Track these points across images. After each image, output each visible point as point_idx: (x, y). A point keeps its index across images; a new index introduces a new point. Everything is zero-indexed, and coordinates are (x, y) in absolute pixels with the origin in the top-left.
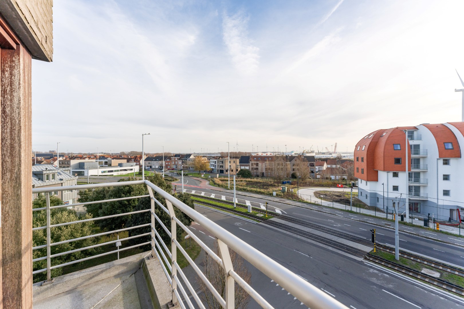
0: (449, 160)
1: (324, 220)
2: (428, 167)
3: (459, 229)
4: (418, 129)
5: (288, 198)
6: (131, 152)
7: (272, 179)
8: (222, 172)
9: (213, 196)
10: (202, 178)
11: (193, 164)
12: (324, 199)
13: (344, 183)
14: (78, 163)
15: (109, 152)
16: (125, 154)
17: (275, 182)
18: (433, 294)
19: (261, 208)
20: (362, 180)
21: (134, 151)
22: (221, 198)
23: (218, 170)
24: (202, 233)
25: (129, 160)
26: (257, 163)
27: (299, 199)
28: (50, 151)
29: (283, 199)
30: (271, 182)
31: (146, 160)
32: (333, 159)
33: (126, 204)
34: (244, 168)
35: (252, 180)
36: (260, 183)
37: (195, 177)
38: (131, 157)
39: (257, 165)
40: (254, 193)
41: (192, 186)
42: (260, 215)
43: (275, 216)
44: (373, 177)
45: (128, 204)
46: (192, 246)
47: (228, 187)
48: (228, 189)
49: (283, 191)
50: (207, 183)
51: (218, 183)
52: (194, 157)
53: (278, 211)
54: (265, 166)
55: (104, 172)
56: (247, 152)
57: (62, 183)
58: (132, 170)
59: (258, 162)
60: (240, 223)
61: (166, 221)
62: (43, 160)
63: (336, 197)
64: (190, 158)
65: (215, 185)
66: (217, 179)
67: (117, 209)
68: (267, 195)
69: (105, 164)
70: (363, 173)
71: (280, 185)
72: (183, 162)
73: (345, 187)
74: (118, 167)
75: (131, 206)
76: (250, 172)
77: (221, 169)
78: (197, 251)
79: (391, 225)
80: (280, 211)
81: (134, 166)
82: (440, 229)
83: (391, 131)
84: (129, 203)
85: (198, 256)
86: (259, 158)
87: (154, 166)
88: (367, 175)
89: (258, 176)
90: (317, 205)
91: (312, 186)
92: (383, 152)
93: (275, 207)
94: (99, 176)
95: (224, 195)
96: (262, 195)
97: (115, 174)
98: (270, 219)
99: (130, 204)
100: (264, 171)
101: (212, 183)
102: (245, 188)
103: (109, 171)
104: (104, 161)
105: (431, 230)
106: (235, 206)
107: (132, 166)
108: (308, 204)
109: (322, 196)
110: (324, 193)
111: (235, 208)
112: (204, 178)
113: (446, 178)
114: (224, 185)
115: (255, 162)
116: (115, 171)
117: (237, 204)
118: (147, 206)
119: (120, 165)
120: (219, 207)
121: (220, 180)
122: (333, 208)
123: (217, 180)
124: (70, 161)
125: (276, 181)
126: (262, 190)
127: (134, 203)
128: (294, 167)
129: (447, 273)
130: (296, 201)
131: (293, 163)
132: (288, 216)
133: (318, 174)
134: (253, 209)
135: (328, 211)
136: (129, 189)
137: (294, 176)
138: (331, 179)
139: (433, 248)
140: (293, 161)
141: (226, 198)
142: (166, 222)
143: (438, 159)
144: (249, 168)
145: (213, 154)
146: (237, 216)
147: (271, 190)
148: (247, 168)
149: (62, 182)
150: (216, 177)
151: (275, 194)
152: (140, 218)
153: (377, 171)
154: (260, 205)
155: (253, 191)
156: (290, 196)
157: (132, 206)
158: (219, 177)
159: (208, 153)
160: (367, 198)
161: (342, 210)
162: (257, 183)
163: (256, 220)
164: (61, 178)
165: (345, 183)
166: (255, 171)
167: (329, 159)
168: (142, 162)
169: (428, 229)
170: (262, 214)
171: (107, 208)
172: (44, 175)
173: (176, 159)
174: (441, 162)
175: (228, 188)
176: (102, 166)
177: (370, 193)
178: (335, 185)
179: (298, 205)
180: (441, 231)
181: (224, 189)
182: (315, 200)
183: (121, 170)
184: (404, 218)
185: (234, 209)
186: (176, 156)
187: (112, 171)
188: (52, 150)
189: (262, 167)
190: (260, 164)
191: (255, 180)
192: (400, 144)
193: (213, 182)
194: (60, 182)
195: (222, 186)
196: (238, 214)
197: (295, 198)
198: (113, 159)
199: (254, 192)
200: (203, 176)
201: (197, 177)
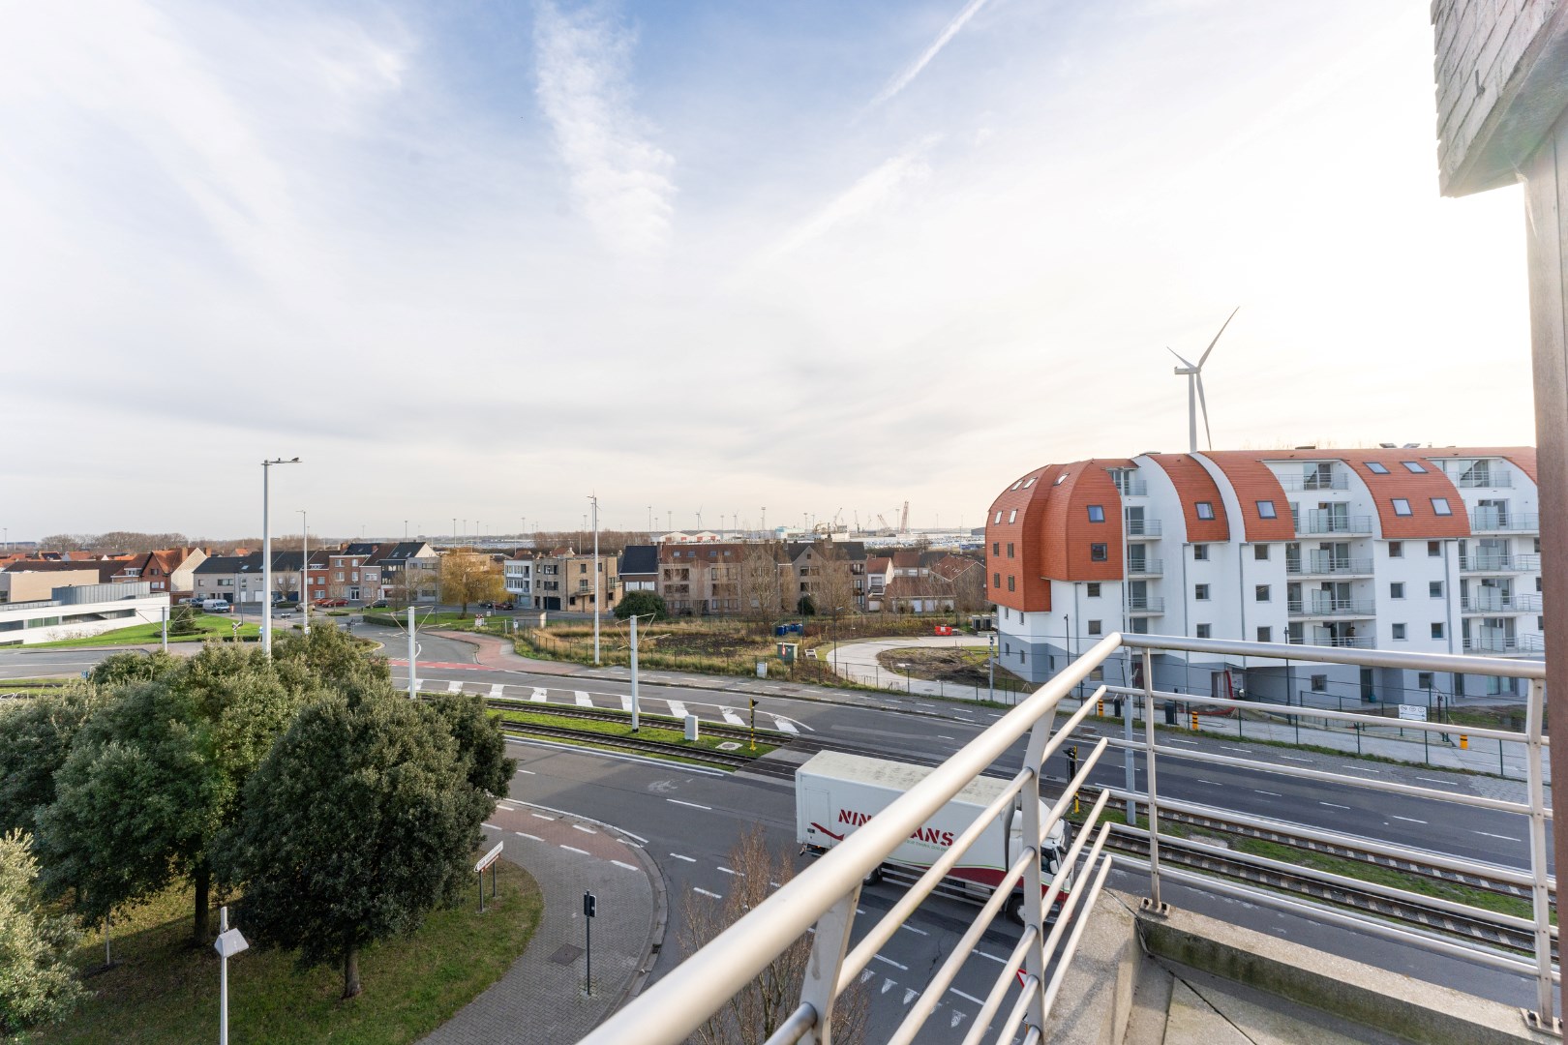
0: (1206, 546)
1: (928, 738)
2: (1164, 565)
3: (1237, 722)
4: (1137, 466)
5: (806, 680)
6: (111, 535)
7: (739, 621)
8: (553, 604)
9: (539, 696)
10: (479, 632)
11: (434, 579)
12: (908, 673)
13: (952, 620)
17: (750, 632)
18: (1226, 900)
19: (725, 721)
20: (1010, 610)
21: (125, 531)
22: (573, 700)
23: (537, 600)
24: (528, 839)
25: (109, 572)
26: (683, 570)
27: (841, 679)
29: (791, 686)
30: (738, 631)
31: (201, 570)
32: (907, 550)
33: (196, 764)
34: (638, 588)
35: (674, 627)
36: (703, 636)
37: (448, 629)
38: (113, 556)
39: (685, 574)
40: (692, 672)
41: (447, 666)
42: (729, 746)
43: (778, 743)
44: (1038, 600)
45: (207, 764)
46: (503, 895)
47: (593, 659)
48: (594, 666)
49: (789, 660)
50: (505, 648)
51: (550, 645)
52: (434, 554)
53: (785, 726)
54: (713, 579)
56: (634, 530)
58: (130, 613)
59: (687, 566)
60: (666, 784)
61: (411, 811)
63: (942, 665)
64: (417, 556)
65: (542, 655)
66: (542, 630)
67: (149, 794)
68: (737, 674)
70: (1012, 588)
71: (770, 638)
72: (386, 574)
73: (956, 634)
74: (50, 603)
75: (223, 773)
76: (661, 600)
77: (551, 594)
78: (530, 910)
79: (1095, 730)
80: (790, 725)
81: (144, 596)
82: (1199, 727)
83: (1080, 469)
84: (212, 755)
85: (537, 930)
86: (691, 554)
87: (243, 594)
88: (1025, 595)
89: (689, 614)
90: (897, 694)
91: (865, 637)
92: (1064, 529)
93: (771, 715)
95: (582, 688)
96: (718, 677)
97: (31, 636)
98: (766, 756)
99: (218, 764)
100: (708, 595)
101: (526, 649)
102: (657, 656)
105: (1182, 731)
106: (636, 724)
107: (133, 597)
108: (870, 694)
109: (903, 665)
110: (906, 656)
111: (637, 730)
112: (486, 633)
113: (1202, 592)
114: (576, 654)
115: (679, 566)
116: (34, 623)
117: (642, 719)
118: (316, 760)
119: (64, 595)
120: (574, 734)
121: (555, 635)
122: (942, 699)
123: (544, 636)
125: (753, 625)
126: (717, 661)
127: (238, 756)
128: (805, 579)
129: (1239, 838)
130: (833, 687)
131: (801, 564)
132: (820, 738)
133: (875, 599)
134: (703, 727)
135: (930, 707)
136: (209, 696)
137: (806, 608)
138: (913, 610)
139: (1196, 780)
140: (802, 561)
141: (592, 697)
142: (413, 815)
143: (1184, 545)
144: (656, 584)
145: (500, 539)
146: (649, 759)
147: (746, 656)
148: (650, 586)
150: (537, 626)
151: (762, 669)
152: (288, 815)
153: (1049, 582)
154: (720, 711)
155: (687, 666)
156: (810, 672)
157: (228, 768)
158: (549, 624)
159: (480, 538)
160: (1023, 661)
161: (966, 702)
162: (691, 637)
163: (720, 766)
165: (954, 622)
166: (677, 596)
167: (897, 550)
168: (184, 578)
169: (1177, 730)
170: (739, 741)
171: (91, 795)
173: (355, 563)
174: (1191, 551)
175: (592, 662)
177: (1033, 646)
178: (929, 629)
179: (843, 701)
180: (1202, 731)
181: (579, 667)
182: (886, 679)
183: (66, 619)
184: (1122, 708)
185: (634, 736)
186: (353, 548)
187: (15, 626)
189: (701, 580)
190: (694, 573)
191: (682, 626)
192: (1101, 506)
193: (529, 642)
195: (568, 656)
196: (652, 752)
197: (828, 679)
198: (18, 567)
199: (691, 669)
200: (479, 622)
201: (457, 630)
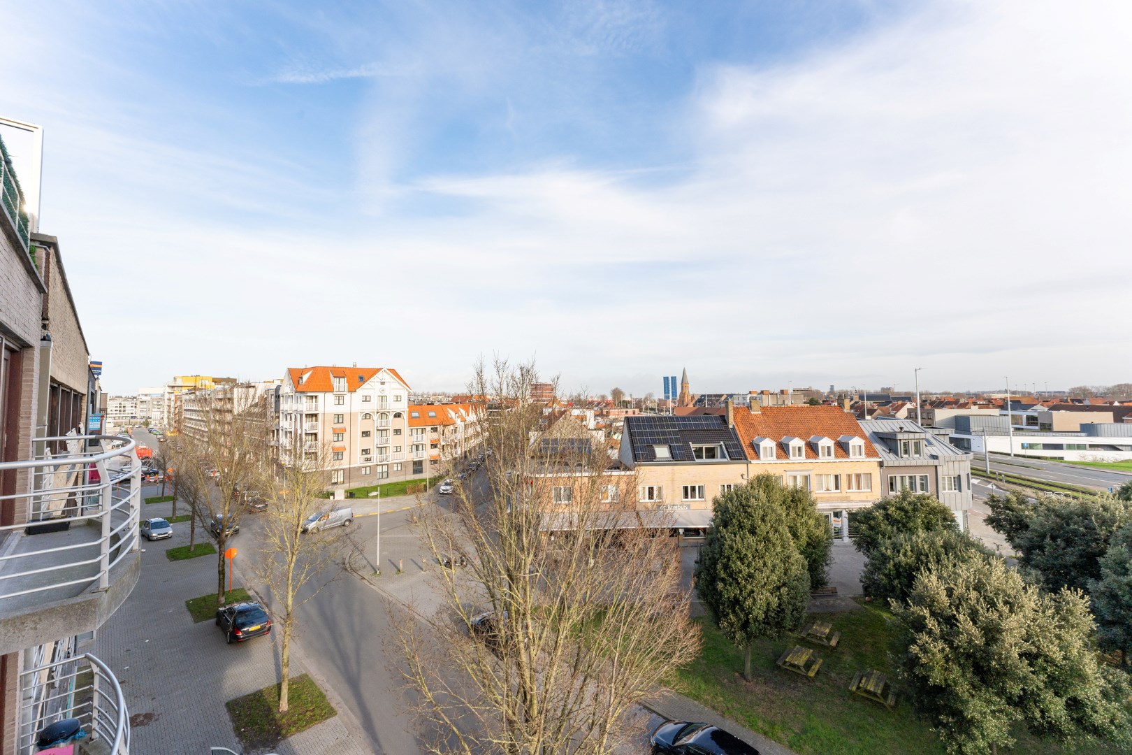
6: (1118, 386)
14: (951, 418)
15: (1028, 390)
16: (1092, 393)
25: (1121, 414)
28: (883, 389)
38: (1122, 402)
55: (1031, 446)
57: (936, 466)
62: (876, 408)
69: (1028, 424)
74: (1079, 434)
94: (1015, 455)
97: (1070, 456)
103: (1046, 446)
104: (1024, 414)
116: (1070, 447)
119: (1089, 429)
124: (933, 412)
149: (936, 462)
164: (934, 454)
172: (899, 441)
176: (1019, 429)
183: (1091, 446)
187: (1058, 447)
188: (885, 387)
194: (931, 462)
198: (1056, 408)
